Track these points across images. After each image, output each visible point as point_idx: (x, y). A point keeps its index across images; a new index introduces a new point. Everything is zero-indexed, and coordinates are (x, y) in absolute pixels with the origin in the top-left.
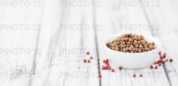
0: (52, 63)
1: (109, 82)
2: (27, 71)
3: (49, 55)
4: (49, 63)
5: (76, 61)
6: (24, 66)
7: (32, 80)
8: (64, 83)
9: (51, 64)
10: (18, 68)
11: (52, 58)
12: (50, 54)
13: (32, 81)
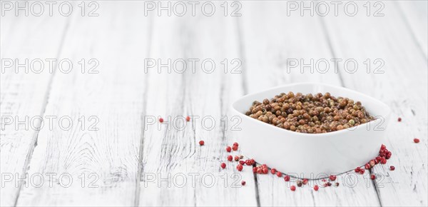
0: (172, 162)
1: (272, 195)
2: (129, 175)
3: (166, 148)
4: (167, 162)
5: (214, 158)
6: (124, 167)
7: (140, 190)
8: (195, 196)
9: (171, 164)
10: (114, 171)
11: (172, 154)
12: (168, 146)
13: (139, 193)
